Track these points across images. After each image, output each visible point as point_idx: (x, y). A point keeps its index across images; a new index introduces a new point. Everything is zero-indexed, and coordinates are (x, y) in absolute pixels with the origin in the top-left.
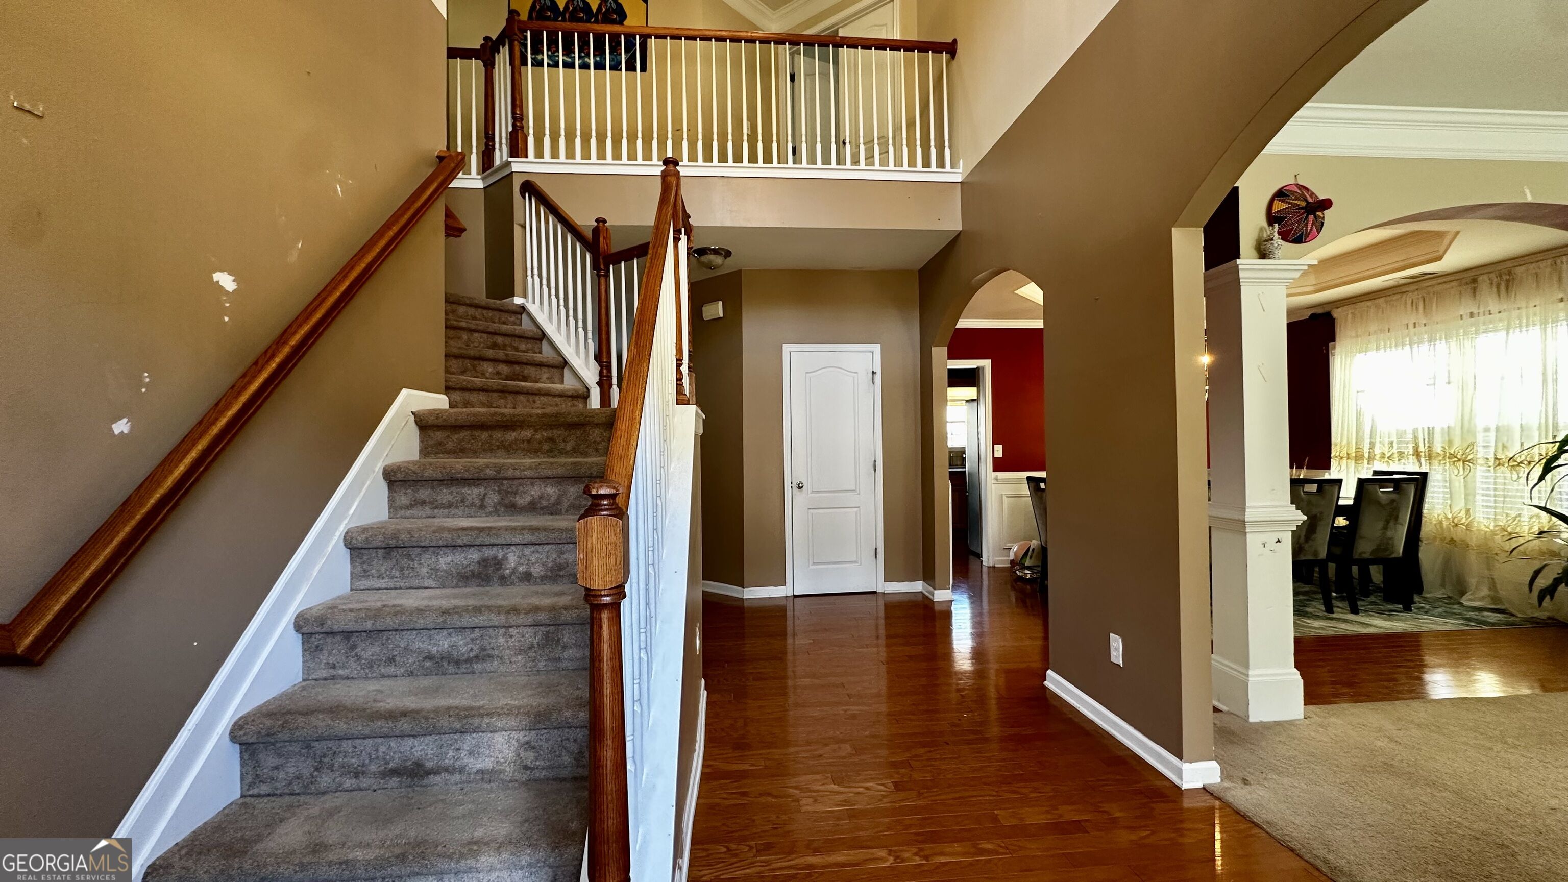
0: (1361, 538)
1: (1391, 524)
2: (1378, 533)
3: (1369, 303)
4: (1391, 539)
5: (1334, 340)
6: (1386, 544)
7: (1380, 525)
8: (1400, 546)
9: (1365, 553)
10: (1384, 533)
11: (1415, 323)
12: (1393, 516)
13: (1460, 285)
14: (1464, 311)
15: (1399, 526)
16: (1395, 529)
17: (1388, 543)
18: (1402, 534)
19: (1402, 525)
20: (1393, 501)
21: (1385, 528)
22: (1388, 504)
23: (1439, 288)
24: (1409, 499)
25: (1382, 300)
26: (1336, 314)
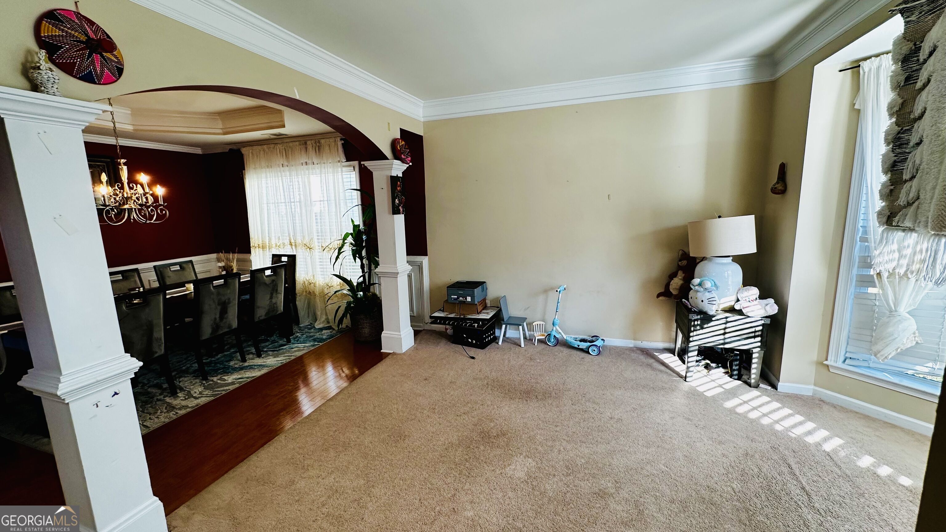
0: (259, 307)
1: (274, 295)
2: (268, 302)
3: (259, 147)
4: (276, 303)
5: (244, 170)
6: (273, 308)
7: (268, 296)
8: (281, 306)
9: (261, 316)
10: (271, 301)
11: (283, 164)
12: (274, 289)
13: (300, 145)
14: (303, 161)
15: (278, 295)
16: (277, 298)
17: (274, 307)
18: (281, 299)
19: (280, 293)
20: (273, 281)
21: (271, 298)
22: (270, 284)
23: (291, 144)
24: (282, 277)
25: (265, 147)
26: (244, 151)
